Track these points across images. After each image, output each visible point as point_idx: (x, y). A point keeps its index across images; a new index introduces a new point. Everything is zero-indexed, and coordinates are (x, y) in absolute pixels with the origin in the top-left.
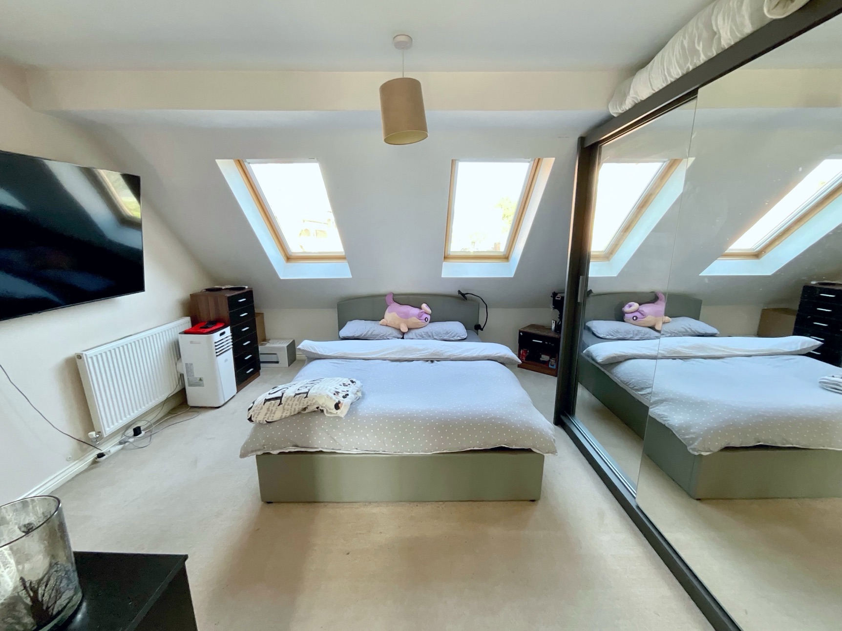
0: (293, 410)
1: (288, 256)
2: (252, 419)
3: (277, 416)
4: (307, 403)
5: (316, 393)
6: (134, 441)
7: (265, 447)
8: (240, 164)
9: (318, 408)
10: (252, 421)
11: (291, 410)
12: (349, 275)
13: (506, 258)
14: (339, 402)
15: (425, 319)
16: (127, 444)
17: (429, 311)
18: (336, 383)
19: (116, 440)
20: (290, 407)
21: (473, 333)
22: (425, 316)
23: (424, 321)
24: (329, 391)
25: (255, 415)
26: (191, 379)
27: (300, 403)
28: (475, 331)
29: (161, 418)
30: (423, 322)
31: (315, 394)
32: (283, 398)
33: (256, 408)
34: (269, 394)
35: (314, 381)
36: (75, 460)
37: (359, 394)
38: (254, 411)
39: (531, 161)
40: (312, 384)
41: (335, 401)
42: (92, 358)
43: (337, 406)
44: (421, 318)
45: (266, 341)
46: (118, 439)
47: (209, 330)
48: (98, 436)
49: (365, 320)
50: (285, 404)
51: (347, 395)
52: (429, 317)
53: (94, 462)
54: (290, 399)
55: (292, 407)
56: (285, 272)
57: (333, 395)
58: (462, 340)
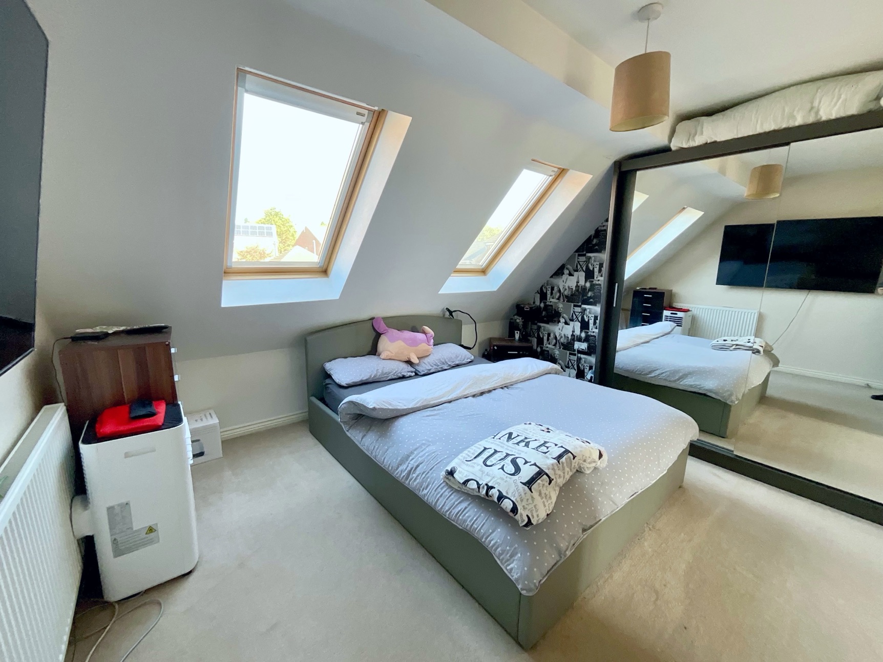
0: (565, 481)
1: (226, 268)
3: (554, 500)
4: (578, 464)
5: (575, 448)
13: (483, 271)
14: (599, 450)
20: (562, 480)
24: (575, 441)
26: (123, 538)
27: (571, 468)
31: (578, 450)
32: (546, 471)
43: (600, 455)
54: (556, 468)
55: (564, 478)
58: (471, 363)
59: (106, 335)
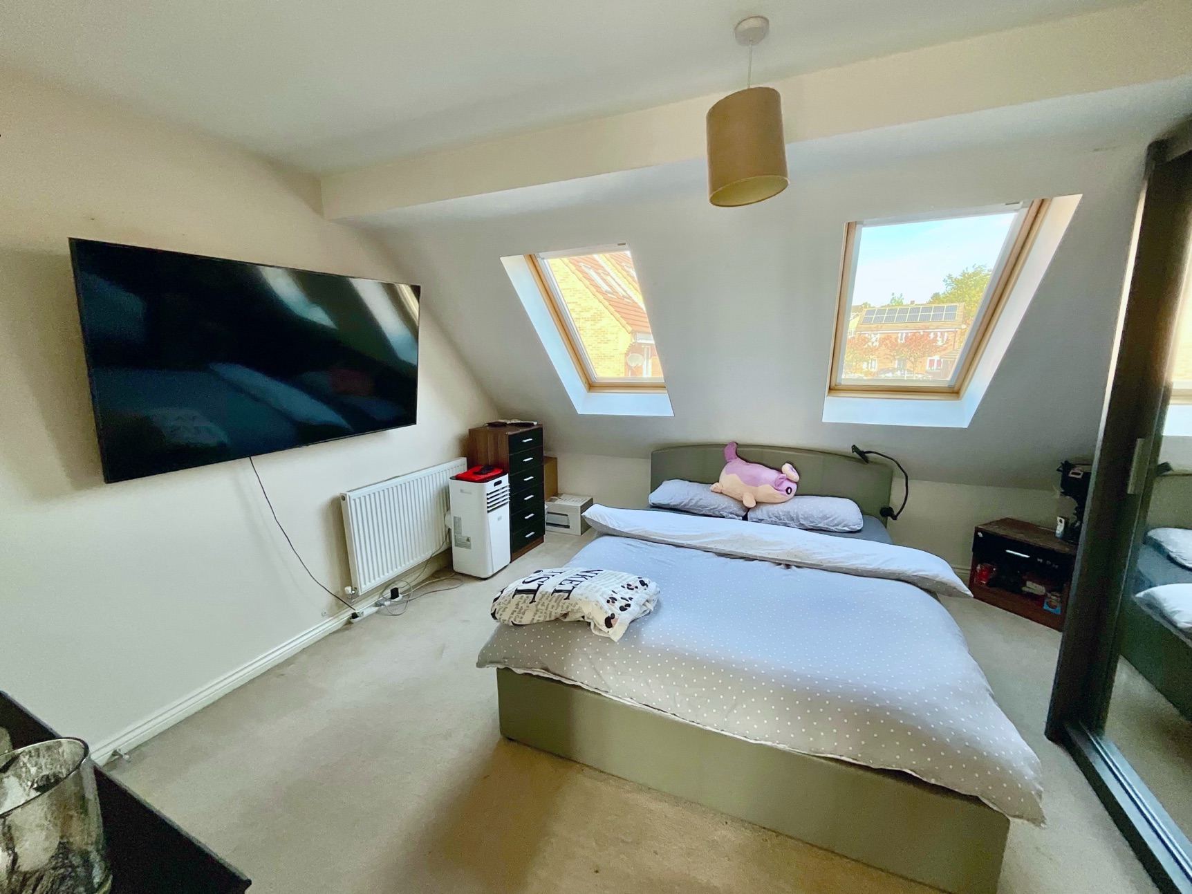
0: (548, 613)
1: (591, 382)
2: (496, 615)
3: (526, 620)
4: (568, 607)
5: (582, 595)
6: (390, 606)
7: (506, 660)
8: (532, 259)
9: (583, 617)
10: (496, 619)
11: (545, 613)
12: (668, 412)
13: (954, 392)
14: (613, 616)
15: (787, 490)
16: (382, 607)
17: (795, 476)
18: (618, 581)
19: (370, 601)
20: (544, 608)
21: (875, 522)
22: (787, 484)
23: (785, 493)
24: (601, 595)
25: (499, 610)
26: (458, 537)
27: (558, 604)
28: (883, 518)
29: (423, 582)
30: (782, 494)
31: (580, 597)
32: (538, 593)
33: (503, 601)
34: (524, 582)
35: (587, 572)
36: (330, 617)
37: (651, 606)
38: (499, 604)
39: (1023, 207)
40: (583, 576)
41: (606, 612)
42: (355, 500)
43: (609, 622)
44: (779, 488)
45: (557, 496)
46: (375, 599)
47: (483, 477)
48: (353, 592)
49: (690, 481)
50: (539, 603)
51: (629, 605)
52: (794, 487)
53: (349, 623)
54: (546, 596)
55: (547, 609)
56: (585, 404)
57: (604, 602)
58: (853, 533)
59: (504, 425)
